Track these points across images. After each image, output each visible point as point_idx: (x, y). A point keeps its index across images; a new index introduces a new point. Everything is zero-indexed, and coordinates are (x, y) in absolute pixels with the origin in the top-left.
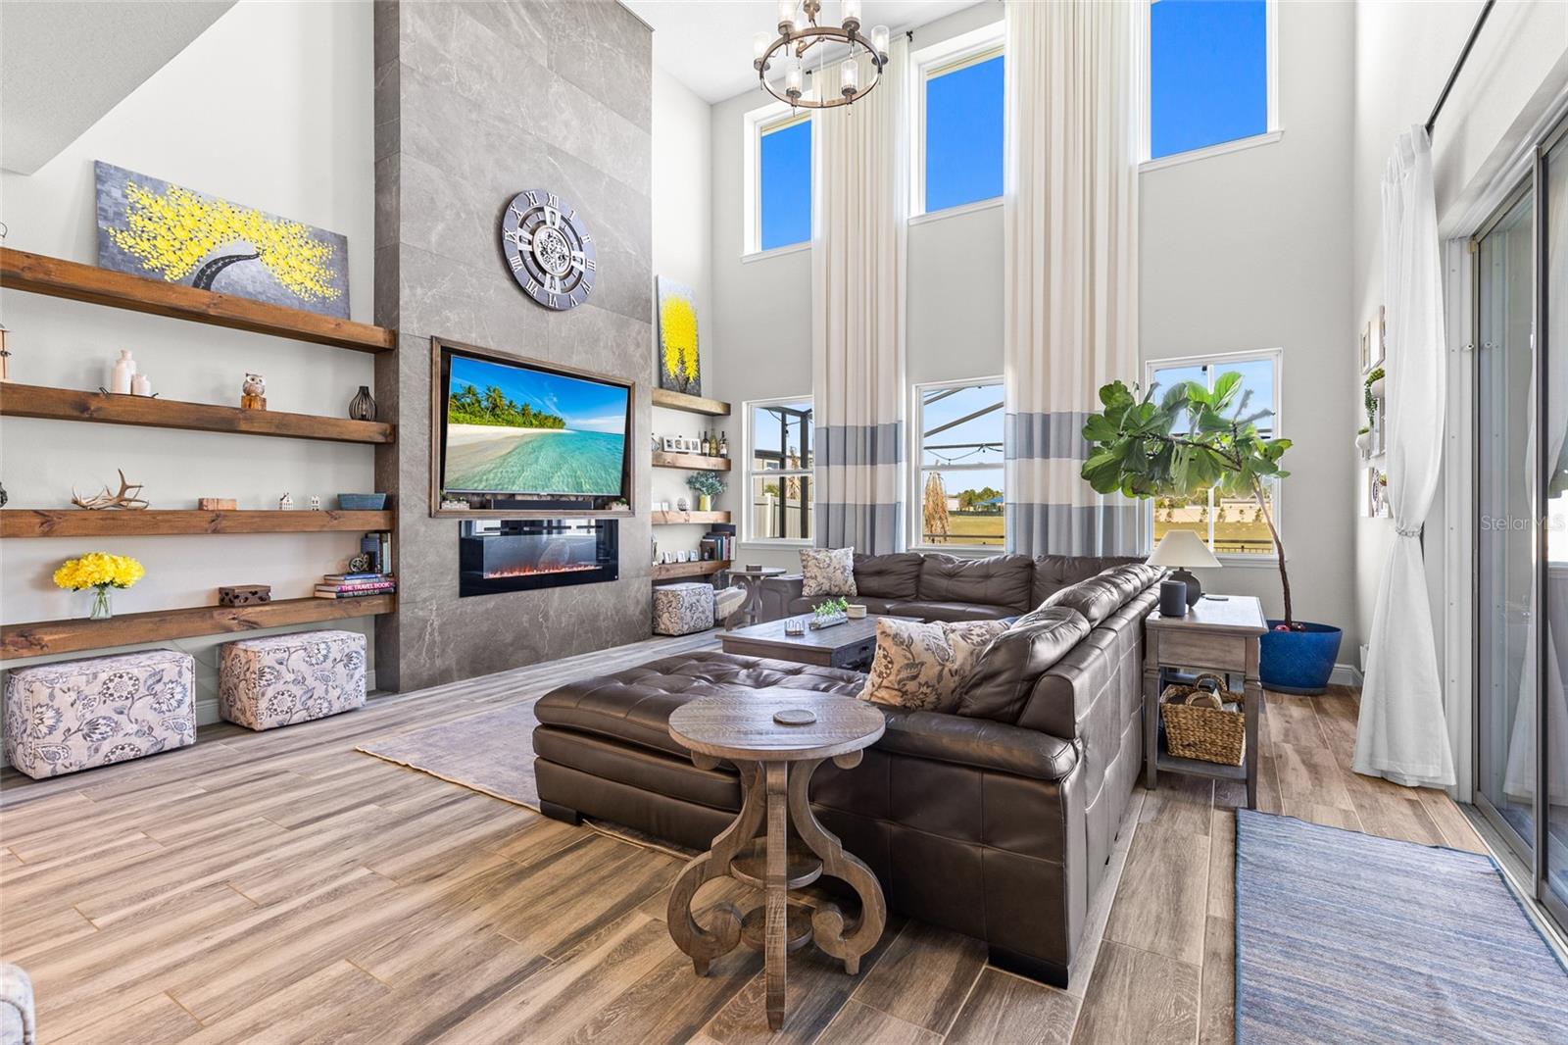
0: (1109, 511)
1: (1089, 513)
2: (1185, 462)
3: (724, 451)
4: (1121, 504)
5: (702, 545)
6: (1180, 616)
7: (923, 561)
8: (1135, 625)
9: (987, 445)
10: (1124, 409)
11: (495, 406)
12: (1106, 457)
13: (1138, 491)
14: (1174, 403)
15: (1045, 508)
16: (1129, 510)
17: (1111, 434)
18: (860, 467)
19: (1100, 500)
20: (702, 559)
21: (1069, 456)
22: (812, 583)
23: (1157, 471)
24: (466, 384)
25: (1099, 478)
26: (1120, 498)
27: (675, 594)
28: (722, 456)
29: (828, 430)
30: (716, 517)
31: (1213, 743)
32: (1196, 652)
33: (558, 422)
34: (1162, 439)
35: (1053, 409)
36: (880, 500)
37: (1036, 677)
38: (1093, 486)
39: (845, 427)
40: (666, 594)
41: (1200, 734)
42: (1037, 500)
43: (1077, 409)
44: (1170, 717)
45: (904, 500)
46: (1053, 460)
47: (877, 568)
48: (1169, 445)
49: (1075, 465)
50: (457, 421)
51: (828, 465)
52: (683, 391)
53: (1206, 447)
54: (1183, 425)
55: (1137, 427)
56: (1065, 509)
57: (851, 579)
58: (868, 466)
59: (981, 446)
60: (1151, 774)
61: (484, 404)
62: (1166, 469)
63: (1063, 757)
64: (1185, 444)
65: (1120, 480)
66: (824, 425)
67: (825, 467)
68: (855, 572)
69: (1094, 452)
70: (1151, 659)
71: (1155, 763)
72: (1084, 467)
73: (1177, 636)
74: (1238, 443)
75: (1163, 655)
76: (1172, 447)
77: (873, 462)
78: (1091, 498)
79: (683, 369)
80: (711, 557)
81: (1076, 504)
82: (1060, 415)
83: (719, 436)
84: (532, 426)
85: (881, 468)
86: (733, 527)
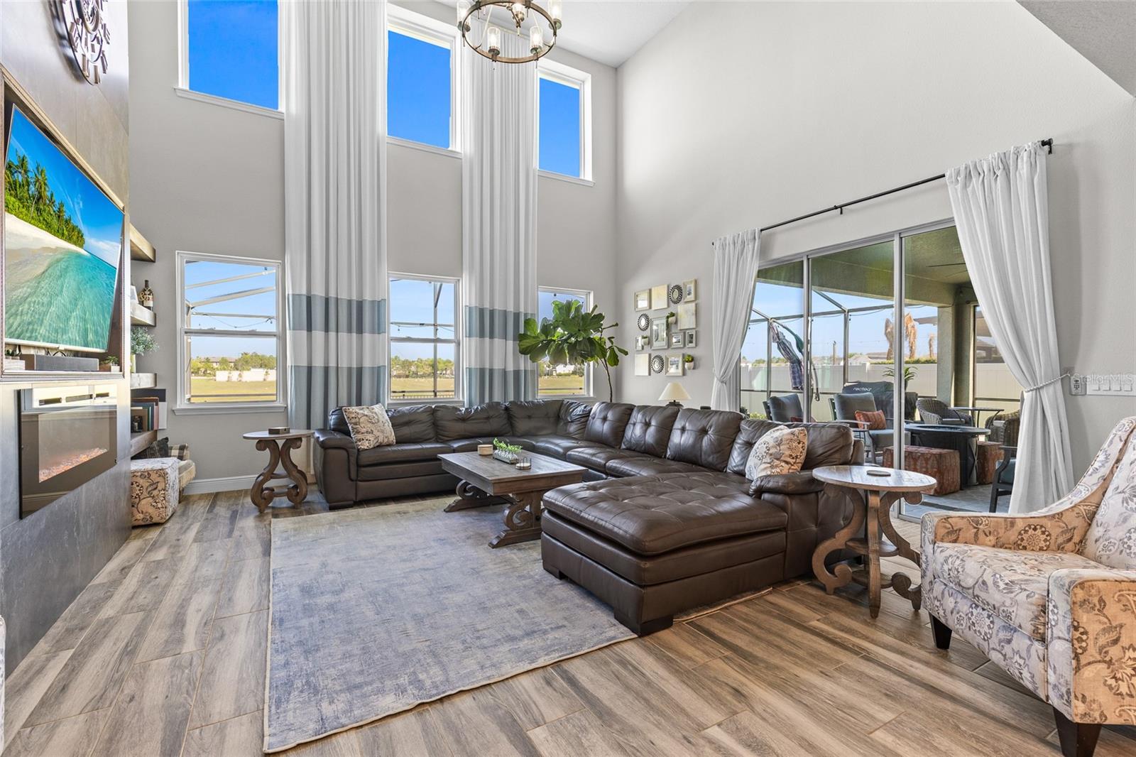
0: (526, 373)
1: (517, 374)
4: (529, 369)
11: (40, 198)
15: (491, 372)
16: (533, 372)
18: (344, 334)
19: (522, 366)
20: (133, 430)
21: (505, 338)
22: (369, 437)
29: (308, 299)
33: (80, 240)
35: (496, 307)
42: (487, 366)
43: (511, 309)
45: (386, 364)
46: (496, 340)
56: (502, 372)
58: (354, 335)
66: (305, 292)
67: (305, 333)
77: (360, 331)
78: (518, 365)
80: (141, 427)
81: (510, 369)
82: (499, 311)
84: (62, 236)
85: (367, 336)
86: (164, 391)
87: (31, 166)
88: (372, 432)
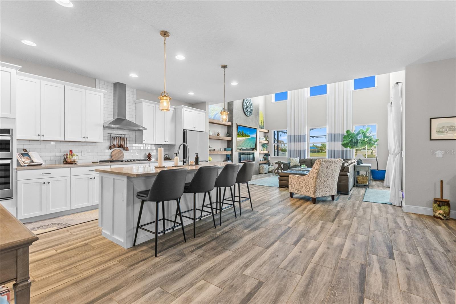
0: (346, 151)
1: (343, 151)
2: (360, 143)
3: (268, 139)
4: (349, 150)
5: (264, 158)
6: (360, 165)
7: (312, 160)
8: (353, 166)
9: (314, 136)
10: (350, 135)
11: (242, 134)
12: (346, 142)
13: (352, 148)
14: (358, 134)
15: (334, 151)
16: (350, 151)
17: (348, 139)
18: (297, 143)
19: (345, 149)
20: (264, 160)
21: (339, 141)
22: (292, 163)
23: (356, 145)
24: (240, 130)
25: (345, 145)
26: (348, 149)
27: (263, 166)
28: (267, 140)
29: (291, 136)
30: (266, 152)
31: (364, 181)
32: (362, 169)
33: (249, 136)
34: (356, 139)
35: (336, 133)
36: (302, 149)
37: (345, 167)
38: (344, 147)
39: (294, 135)
40: (261, 166)
41: (362, 180)
42: (333, 149)
43: (341, 133)
44: (358, 178)
45: (306, 149)
46: (336, 142)
47: (304, 161)
48: (357, 140)
49: (340, 143)
50: (238, 137)
51: (291, 142)
52: (262, 128)
53: (364, 140)
54: (360, 137)
55: (352, 137)
56: (338, 151)
57: (299, 163)
58: (299, 143)
59: (313, 136)
60: (355, 185)
61: (241, 134)
62: (357, 144)
63: (348, 174)
64: (360, 140)
65: (349, 146)
66: (290, 135)
67: (290, 143)
68: (300, 162)
69: (344, 141)
70: (355, 170)
71: (356, 184)
72: (342, 143)
73: (359, 167)
74: (369, 140)
75: (357, 170)
76: (358, 140)
77: (300, 142)
78: (343, 149)
79: (262, 124)
80: (266, 160)
81: (340, 150)
82: (337, 134)
83: (267, 136)
84: (246, 137)
85: (302, 143)
86: (270, 154)
87: (241, 131)
88: (293, 163)
